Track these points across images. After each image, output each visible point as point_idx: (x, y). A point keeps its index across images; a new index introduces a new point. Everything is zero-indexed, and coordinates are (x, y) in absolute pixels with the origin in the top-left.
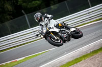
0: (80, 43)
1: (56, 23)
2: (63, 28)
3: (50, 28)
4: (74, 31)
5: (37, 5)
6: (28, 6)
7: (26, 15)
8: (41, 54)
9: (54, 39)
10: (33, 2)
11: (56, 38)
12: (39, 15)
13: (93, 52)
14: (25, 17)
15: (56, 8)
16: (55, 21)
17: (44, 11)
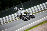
4: (31, 15)
15: (8, 10)
17: (2, 11)
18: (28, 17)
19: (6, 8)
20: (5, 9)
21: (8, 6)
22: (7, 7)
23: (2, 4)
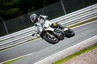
0: (56, 48)
1: (51, 24)
2: (57, 27)
3: (46, 28)
4: (66, 31)
5: (14, 12)
6: (7, 13)
7: (4, 22)
8: (19, 59)
9: (50, 37)
10: (11, 9)
11: (51, 36)
12: (35, 16)
13: (68, 57)
14: (3, 23)
16: (49, 21)
17: (22, 17)
18: (59, 35)
19: (29, 9)
20: (27, 13)
21: (34, 7)
22: (32, 8)
23: (21, 3)
